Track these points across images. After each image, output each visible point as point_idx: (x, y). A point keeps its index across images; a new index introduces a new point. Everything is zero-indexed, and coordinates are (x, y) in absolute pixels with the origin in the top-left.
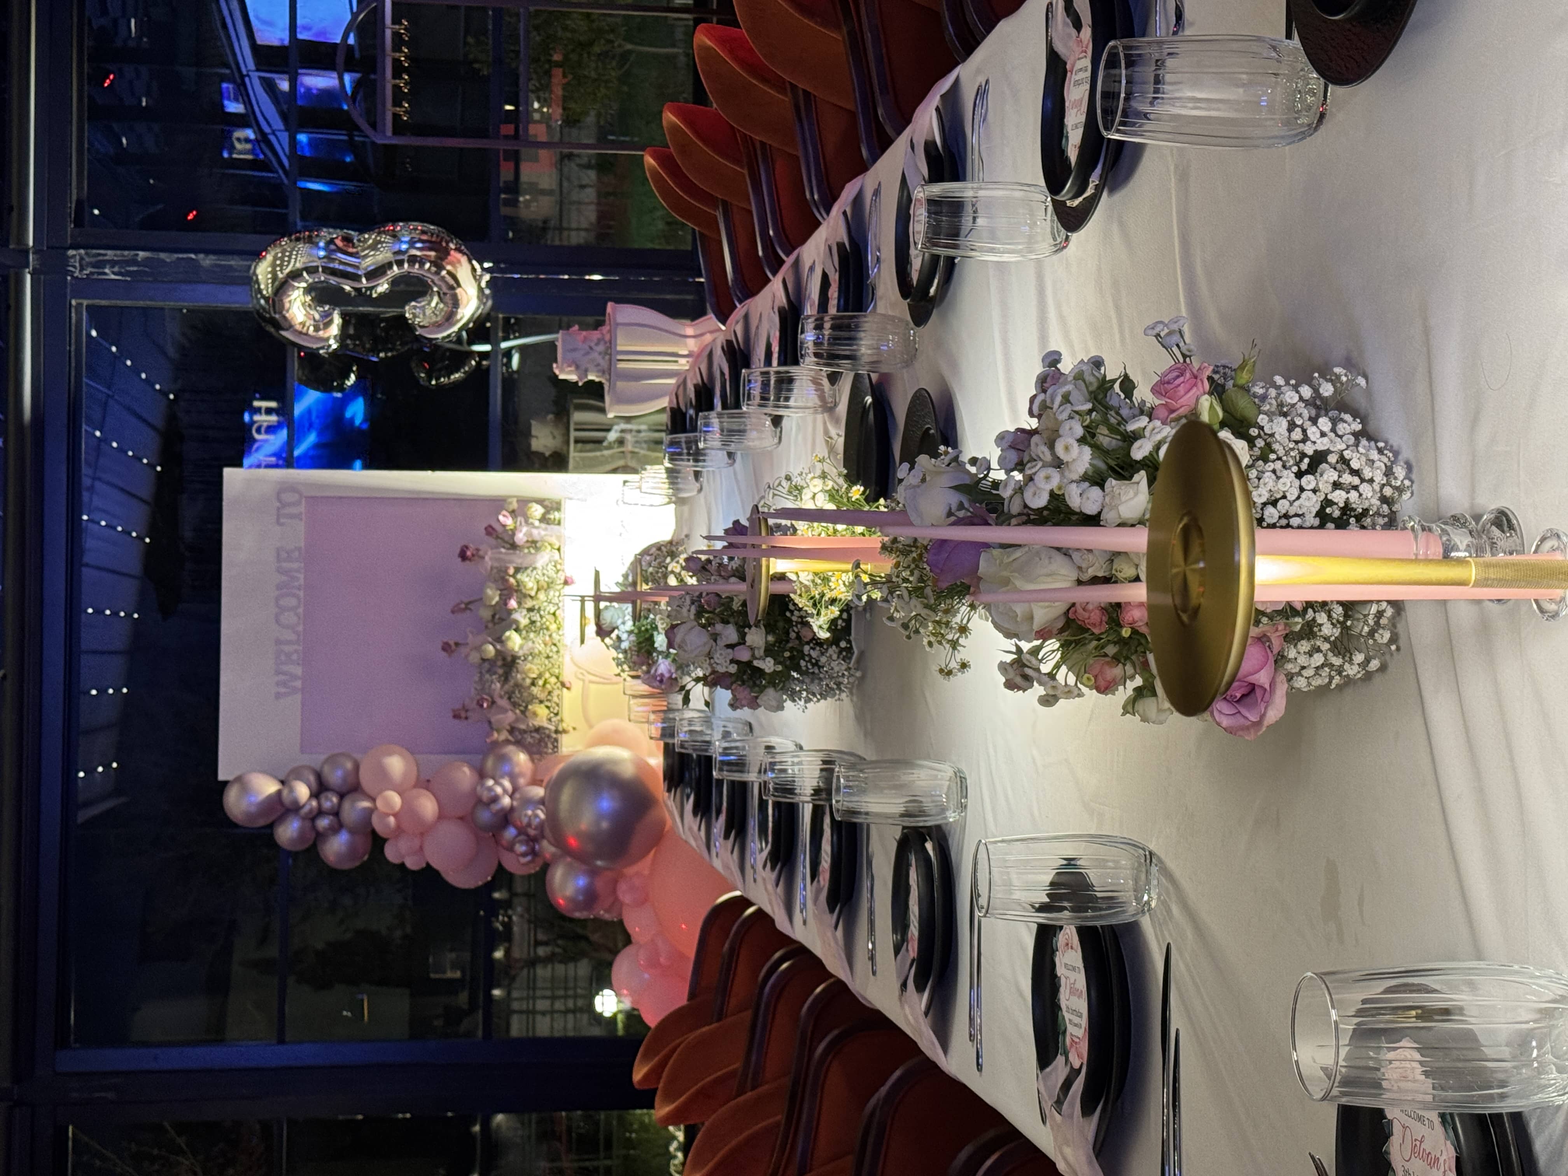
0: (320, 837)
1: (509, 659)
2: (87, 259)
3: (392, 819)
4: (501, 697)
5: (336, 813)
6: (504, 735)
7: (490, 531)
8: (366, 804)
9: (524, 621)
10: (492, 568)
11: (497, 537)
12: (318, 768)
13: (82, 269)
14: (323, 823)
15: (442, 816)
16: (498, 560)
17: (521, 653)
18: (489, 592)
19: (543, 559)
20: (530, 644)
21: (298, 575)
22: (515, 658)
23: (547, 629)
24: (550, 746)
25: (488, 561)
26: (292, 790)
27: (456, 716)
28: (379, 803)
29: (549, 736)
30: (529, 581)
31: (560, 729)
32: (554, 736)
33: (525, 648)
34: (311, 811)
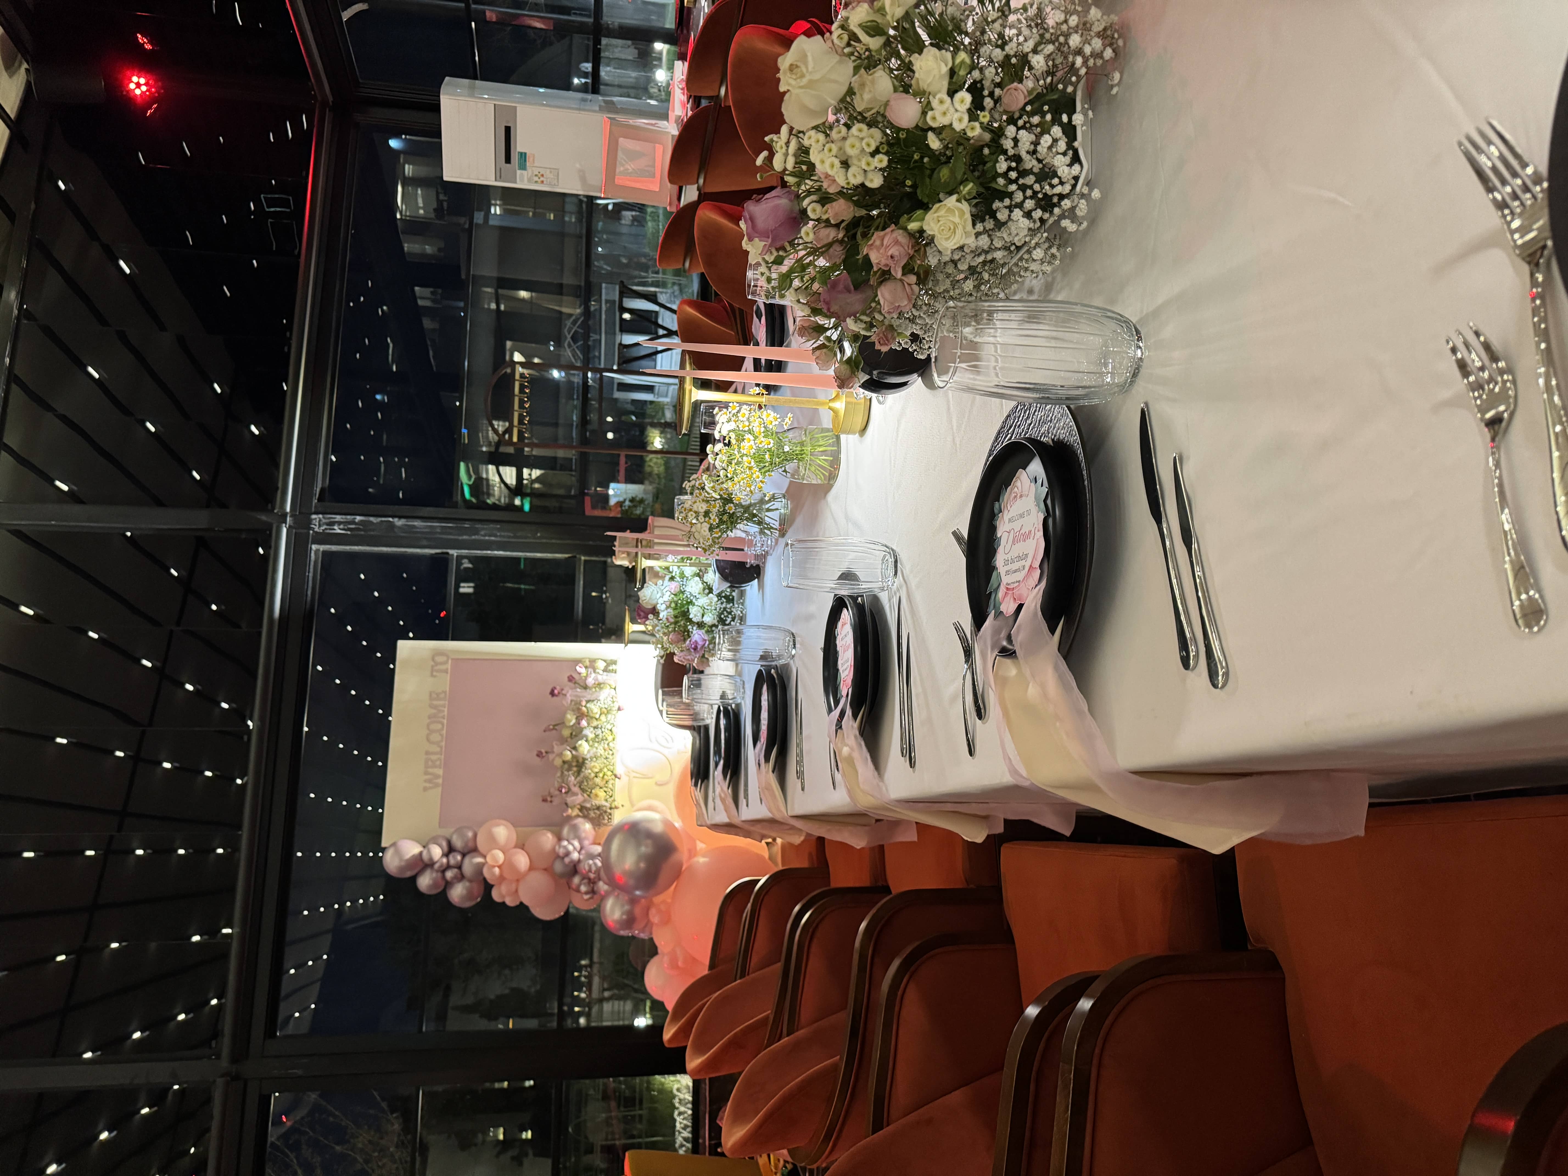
0: (448, 885)
1: (581, 760)
2: (324, 521)
3: (497, 870)
4: (575, 785)
5: (459, 867)
6: (576, 812)
7: (571, 679)
8: (479, 860)
9: (591, 736)
10: (572, 701)
11: (575, 683)
12: (448, 836)
13: (320, 526)
14: (449, 874)
15: (531, 868)
16: (577, 696)
17: (588, 756)
18: (569, 716)
19: (604, 695)
20: (595, 749)
21: (443, 709)
22: (584, 759)
23: (606, 739)
24: (606, 818)
25: (569, 697)
26: (429, 852)
27: (545, 800)
28: (489, 859)
29: (606, 812)
30: (595, 708)
31: (613, 806)
32: (609, 811)
33: (592, 752)
34: (441, 866)
